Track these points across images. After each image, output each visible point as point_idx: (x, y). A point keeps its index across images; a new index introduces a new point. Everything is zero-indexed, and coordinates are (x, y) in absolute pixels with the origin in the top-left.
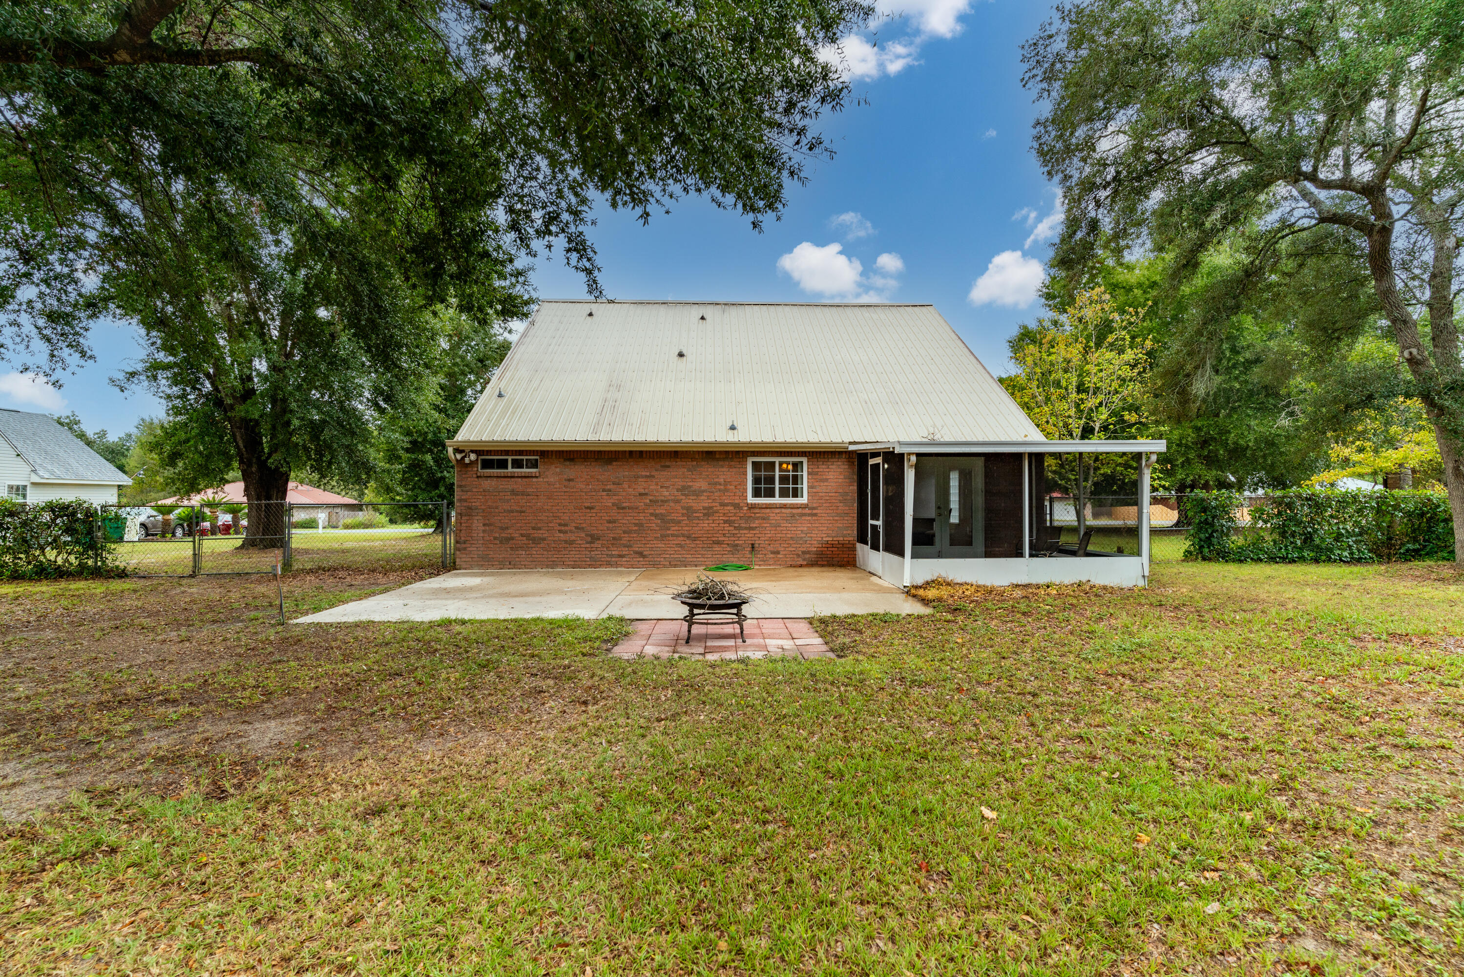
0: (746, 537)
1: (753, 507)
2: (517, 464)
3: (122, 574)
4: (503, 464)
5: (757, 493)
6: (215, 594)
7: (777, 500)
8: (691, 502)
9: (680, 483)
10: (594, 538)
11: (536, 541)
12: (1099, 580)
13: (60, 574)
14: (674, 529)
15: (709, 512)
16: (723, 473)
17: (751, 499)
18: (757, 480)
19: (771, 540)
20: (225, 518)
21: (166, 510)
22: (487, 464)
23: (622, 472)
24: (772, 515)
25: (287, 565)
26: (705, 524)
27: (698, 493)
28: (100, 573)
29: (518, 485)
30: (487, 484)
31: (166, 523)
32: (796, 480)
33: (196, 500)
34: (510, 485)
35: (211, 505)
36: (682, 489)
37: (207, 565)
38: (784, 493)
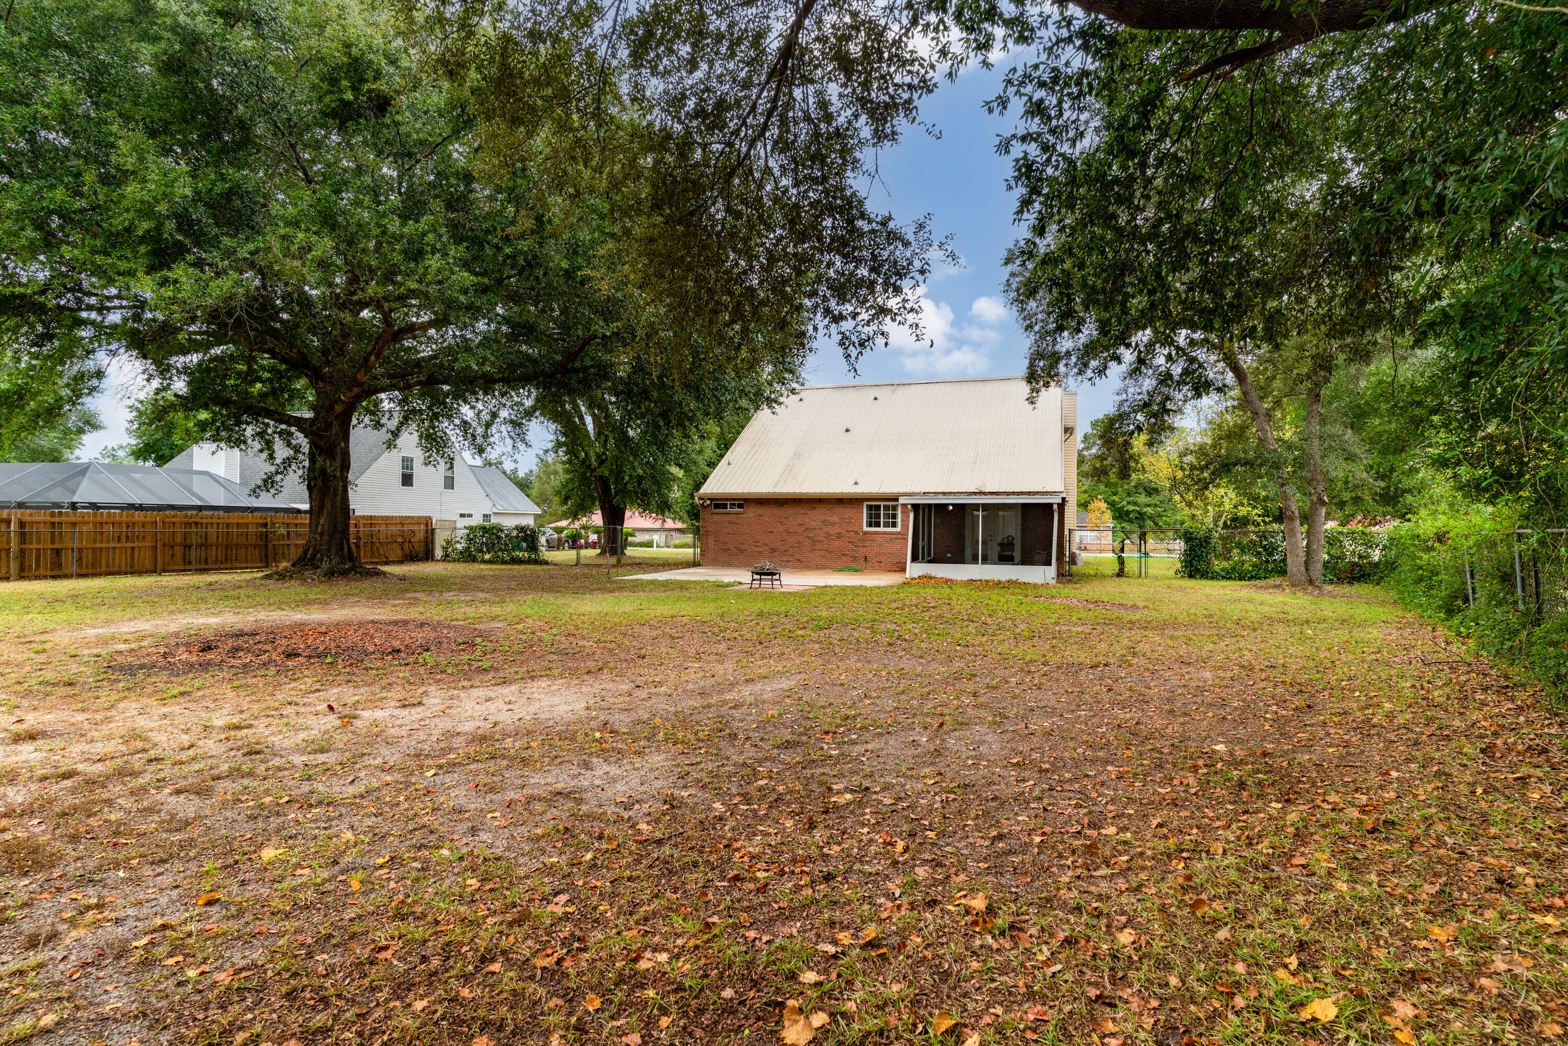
0: (861, 552)
1: (866, 533)
2: (732, 505)
3: (546, 563)
4: (725, 506)
5: (870, 524)
6: (586, 571)
7: (882, 529)
8: (828, 529)
9: (822, 518)
10: (773, 550)
11: (742, 551)
12: (1023, 579)
13: (520, 562)
14: (819, 546)
15: (839, 536)
16: (848, 512)
17: (865, 528)
18: (870, 516)
19: (878, 554)
20: (593, 537)
21: (559, 530)
22: (717, 506)
23: (789, 511)
24: (878, 538)
25: (619, 561)
26: (837, 543)
27: (833, 524)
28: (537, 562)
29: (732, 518)
30: (716, 518)
31: (560, 539)
32: (894, 516)
33: (577, 524)
34: (728, 518)
35: (584, 527)
36: (824, 522)
37: (582, 562)
38: (886, 525)
